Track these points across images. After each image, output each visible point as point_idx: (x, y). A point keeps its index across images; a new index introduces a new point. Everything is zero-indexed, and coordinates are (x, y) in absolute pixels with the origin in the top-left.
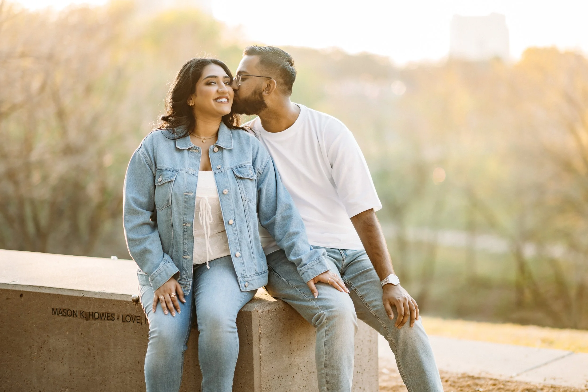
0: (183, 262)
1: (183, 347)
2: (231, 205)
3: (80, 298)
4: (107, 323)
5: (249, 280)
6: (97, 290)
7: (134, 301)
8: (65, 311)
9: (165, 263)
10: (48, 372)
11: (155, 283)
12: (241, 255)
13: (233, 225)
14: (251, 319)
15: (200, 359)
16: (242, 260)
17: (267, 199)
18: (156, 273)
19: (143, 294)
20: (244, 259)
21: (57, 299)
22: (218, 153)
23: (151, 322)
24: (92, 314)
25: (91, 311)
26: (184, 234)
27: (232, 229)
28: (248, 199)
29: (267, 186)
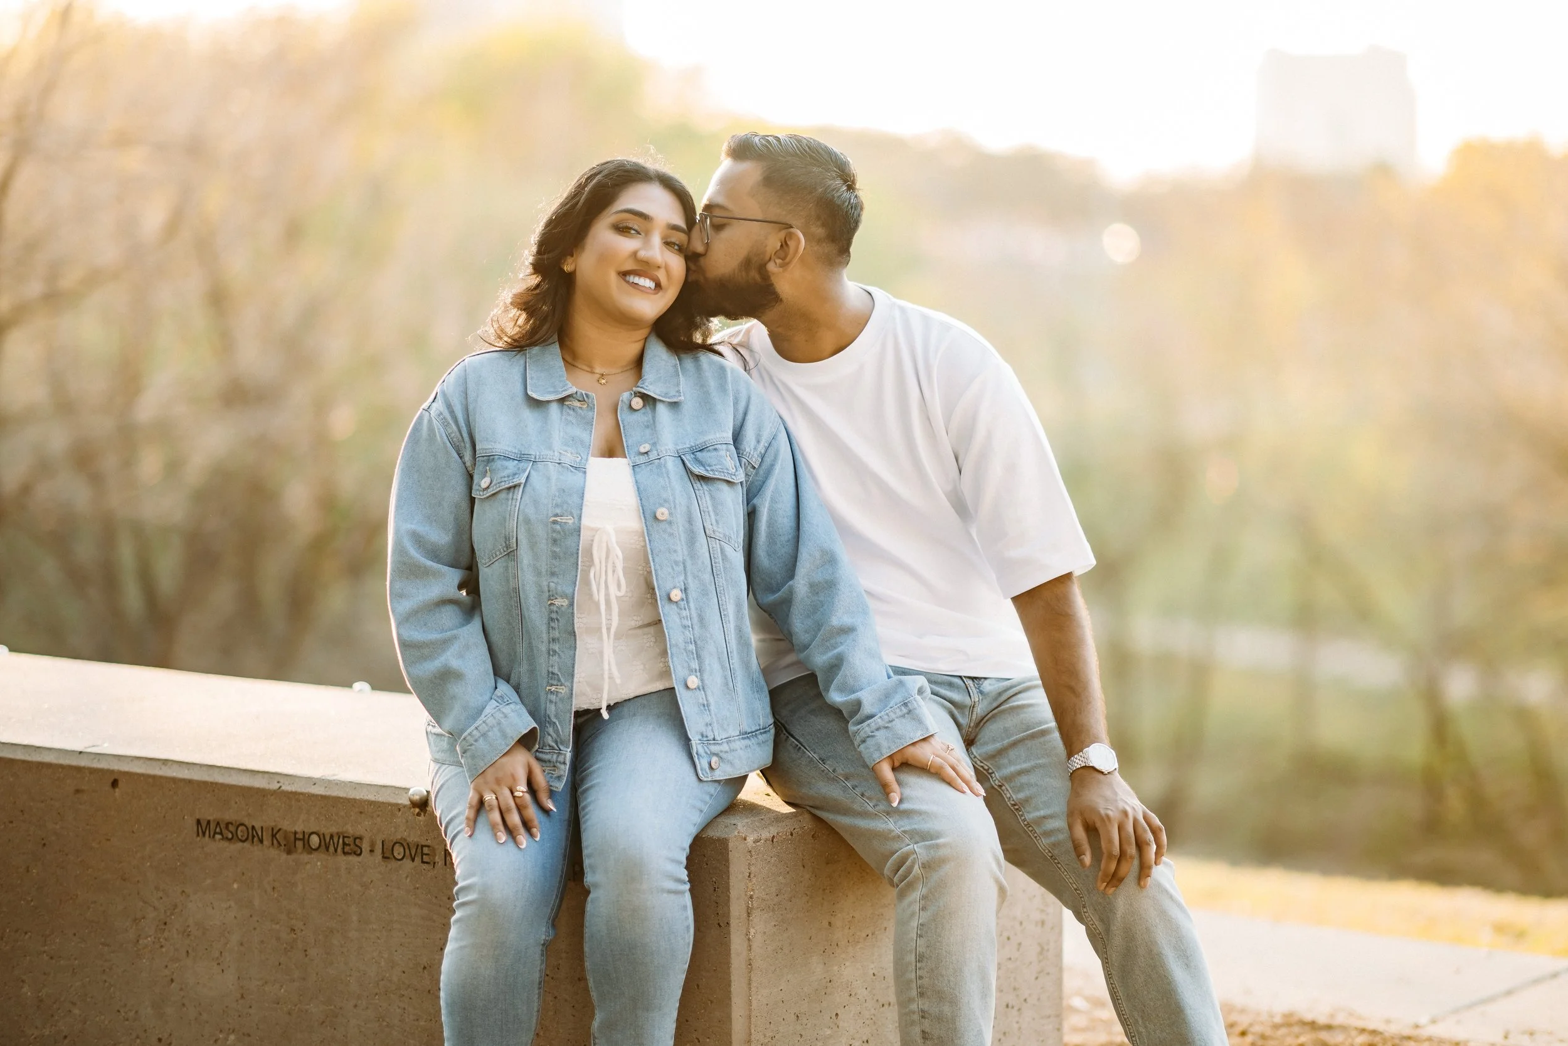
0: (548, 703)
1: (544, 929)
2: (675, 551)
3: (272, 795)
4: (342, 860)
5: (721, 751)
6: (316, 773)
7: (414, 804)
8: (231, 828)
9: (498, 705)
10: (181, 989)
11: (473, 757)
12: (700, 684)
13: (682, 603)
14: (727, 860)
15: (587, 964)
16: (704, 697)
17: (772, 537)
18: (475, 732)
19: (442, 786)
20: (709, 693)
21: (209, 795)
22: (644, 413)
23: (459, 863)
24: (301, 837)
25: (299, 828)
26: (550, 628)
27: (679, 614)
28: (722, 536)
29: (773, 500)
